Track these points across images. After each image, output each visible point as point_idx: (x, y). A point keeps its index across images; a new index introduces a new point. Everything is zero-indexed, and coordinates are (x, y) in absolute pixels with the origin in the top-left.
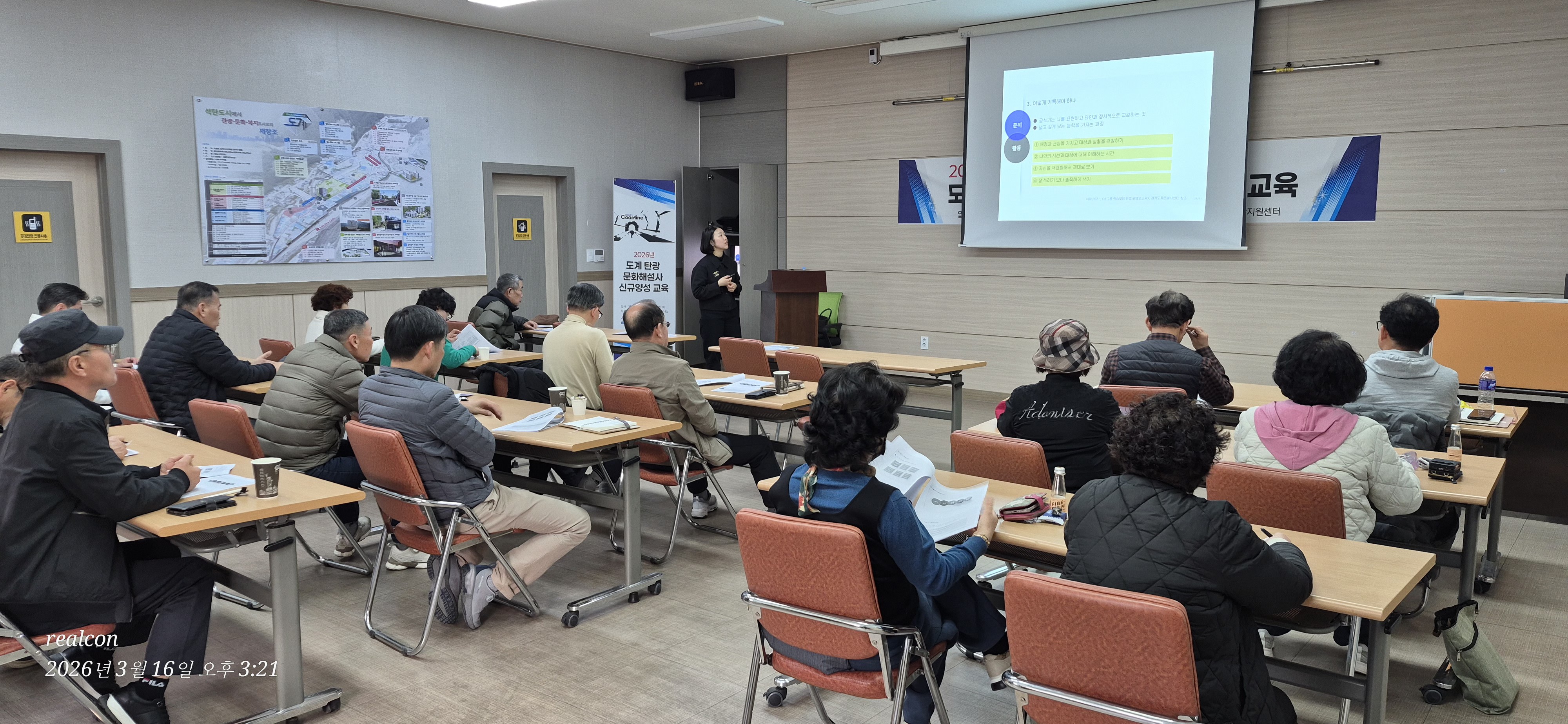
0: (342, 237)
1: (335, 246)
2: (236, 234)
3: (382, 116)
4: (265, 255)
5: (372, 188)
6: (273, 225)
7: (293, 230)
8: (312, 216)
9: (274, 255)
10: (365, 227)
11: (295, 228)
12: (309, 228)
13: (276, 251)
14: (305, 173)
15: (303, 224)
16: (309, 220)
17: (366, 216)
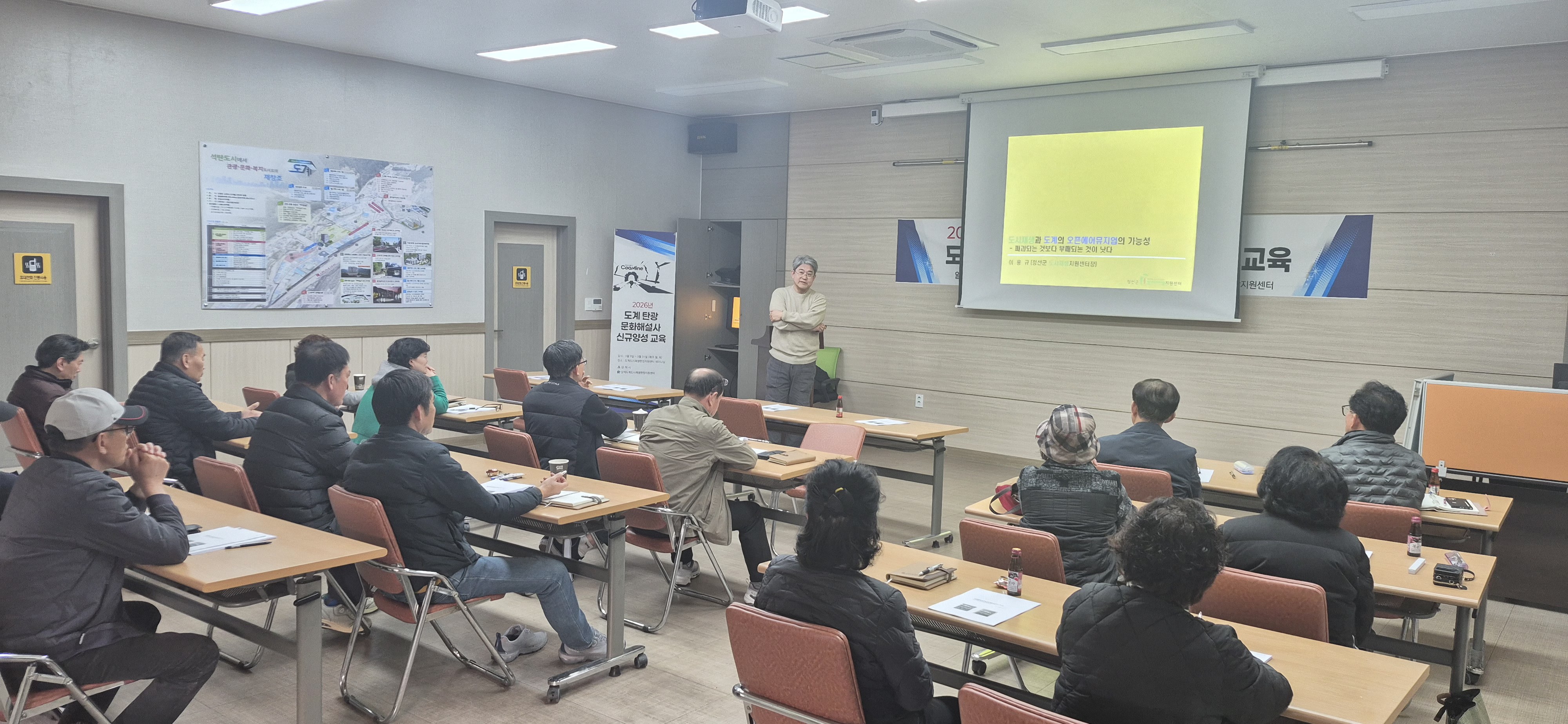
0: (342, 284)
1: (335, 292)
2: (236, 279)
3: (387, 164)
4: (264, 300)
5: (374, 234)
6: (274, 270)
7: (293, 276)
8: (312, 261)
9: (274, 300)
10: (365, 274)
11: (295, 273)
12: (309, 274)
13: (275, 296)
14: (308, 218)
15: (304, 270)
16: (310, 267)
17: (367, 263)
